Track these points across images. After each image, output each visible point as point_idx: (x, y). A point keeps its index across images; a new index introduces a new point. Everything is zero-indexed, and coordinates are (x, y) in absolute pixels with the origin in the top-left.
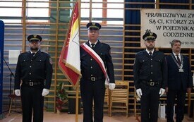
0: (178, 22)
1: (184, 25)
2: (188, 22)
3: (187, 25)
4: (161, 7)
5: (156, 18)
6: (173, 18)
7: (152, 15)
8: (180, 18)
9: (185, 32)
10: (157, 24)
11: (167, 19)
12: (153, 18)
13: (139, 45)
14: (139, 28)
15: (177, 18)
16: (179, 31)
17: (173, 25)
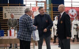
0: (15, 10)
1: (17, 11)
2: (19, 10)
3: (18, 11)
4: (10, 5)
5: (8, 9)
6: (14, 9)
7: (6, 8)
8: (16, 9)
9: (18, 13)
10: (8, 11)
11: (12, 9)
12: (7, 9)
13: (3, 18)
14: (2, 13)
15: (15, 9)
16: (16, 13)
17: (13, 11)
